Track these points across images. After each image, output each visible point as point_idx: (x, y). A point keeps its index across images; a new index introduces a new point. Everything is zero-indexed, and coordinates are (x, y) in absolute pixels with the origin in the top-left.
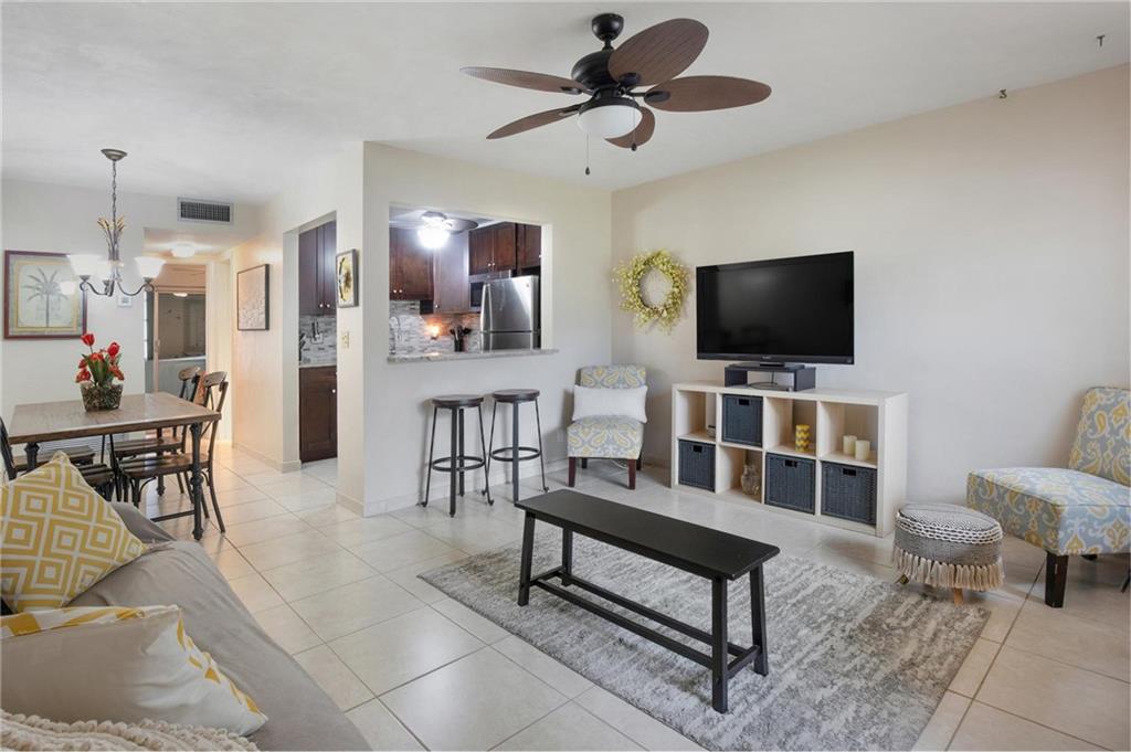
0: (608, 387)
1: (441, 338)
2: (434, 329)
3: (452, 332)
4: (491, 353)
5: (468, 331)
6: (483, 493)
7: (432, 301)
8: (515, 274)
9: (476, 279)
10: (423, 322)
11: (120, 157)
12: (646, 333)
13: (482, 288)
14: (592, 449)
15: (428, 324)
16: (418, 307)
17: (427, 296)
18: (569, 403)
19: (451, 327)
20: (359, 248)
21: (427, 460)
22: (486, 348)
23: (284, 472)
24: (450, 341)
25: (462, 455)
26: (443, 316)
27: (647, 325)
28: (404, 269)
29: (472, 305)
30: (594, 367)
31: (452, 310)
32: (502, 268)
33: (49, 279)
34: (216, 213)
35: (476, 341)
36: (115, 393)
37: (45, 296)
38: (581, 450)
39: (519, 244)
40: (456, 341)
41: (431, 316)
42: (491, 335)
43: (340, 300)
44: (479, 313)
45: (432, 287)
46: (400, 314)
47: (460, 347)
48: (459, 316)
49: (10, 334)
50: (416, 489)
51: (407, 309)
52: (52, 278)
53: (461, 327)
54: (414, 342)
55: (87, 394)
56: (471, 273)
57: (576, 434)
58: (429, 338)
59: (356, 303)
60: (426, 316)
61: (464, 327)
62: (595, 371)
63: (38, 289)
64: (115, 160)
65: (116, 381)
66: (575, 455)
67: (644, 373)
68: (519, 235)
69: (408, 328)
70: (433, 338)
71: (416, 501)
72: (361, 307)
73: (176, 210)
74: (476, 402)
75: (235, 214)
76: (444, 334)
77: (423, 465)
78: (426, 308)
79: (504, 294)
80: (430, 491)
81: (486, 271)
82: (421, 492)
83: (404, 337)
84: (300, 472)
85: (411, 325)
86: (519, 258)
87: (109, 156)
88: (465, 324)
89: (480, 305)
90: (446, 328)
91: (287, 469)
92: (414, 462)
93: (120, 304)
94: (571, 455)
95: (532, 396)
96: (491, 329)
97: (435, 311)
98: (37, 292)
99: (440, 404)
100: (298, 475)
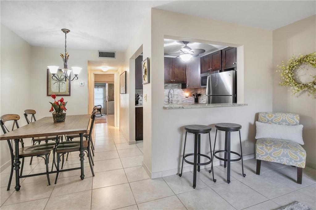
0: (276, 123)
1: (189, 97)
2: (187, 94)
3: (194, 95)
4: (211, 105)
5: (200, 95)
6: (210, 172)
7: (186, 84)
8: (221, 71)
9: (203, 75)
10: (183, 92)
11: (68, 32)
12: (297, 97)
13: (207, 78)
14: (272, 158)
15: (185, 92)
16: (181, 86)
17: (184, 82)
18: (253, 130)
19: (193, 93)
20: (150, 57)
21: (182, 154)
22: (209, 103)
23: (129, 145)
24: (193, 99)
25: (199, 153)
26: (190, 89)
27: (298, 94)
28: (176, 73)
29: (202, 85)
30: (266, 113)
31: (194, 87)
32: (215, 70)
33: (60, 78)
34: (111, 55)
35: (204, 99)
36: (63, 116)
37: (59, 83)
38: (265, 157)
39: (223, 60)
40: (195, 98)
41: (186, 89)
42: (211, 97)
43: (144, 81)
44: (206, 88)
45: (186, 79)
46: (174, 89)
47: (197, 101)
48: (196, 89)
49: (49, 94)
50: (176, 166)
51: (177, 87)
52: (61, 77)
53: (197, 93)
54: (180, 99)
55: (55, 116)
56: (201, 73)
57: (262, 148)
58: (185, 97)
59: (149, 82)
60: (184, 89)
61: (198, 93)
62: (267, 115)
63: (57, 81)
64: (66, 33)
65: (64, 112)
66: (261, 159)
67: (299, 118)
68: (223, 56)
69: (177, 93)
70: (186, 97)
71: (177, 172)
72: (150, 84)
73: (98, 54)
74: (207, 131)
75: (116, 55)
76: (191, 96)
77: (180, 156)
78: (184, 87)
79: (217, 80)
80: (183, 169)
81: (208, 71)
82: (179, 168)
83: (175, 97)
84: (135, 145)
85: (178, 92)
86: (223, 66)
87: (64, 32)
88: (199, 92)
89: (206, 85)
90: (191, 94)
91: (131, 143)
92: (175, 154)
93: (80, 85)
94: (258, 158)
95: (238, 129)
96: (211, 94)
97: (187, 87)
98: (56, 81)
99: (188, 130)
100: (134, 146)
